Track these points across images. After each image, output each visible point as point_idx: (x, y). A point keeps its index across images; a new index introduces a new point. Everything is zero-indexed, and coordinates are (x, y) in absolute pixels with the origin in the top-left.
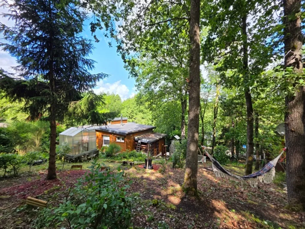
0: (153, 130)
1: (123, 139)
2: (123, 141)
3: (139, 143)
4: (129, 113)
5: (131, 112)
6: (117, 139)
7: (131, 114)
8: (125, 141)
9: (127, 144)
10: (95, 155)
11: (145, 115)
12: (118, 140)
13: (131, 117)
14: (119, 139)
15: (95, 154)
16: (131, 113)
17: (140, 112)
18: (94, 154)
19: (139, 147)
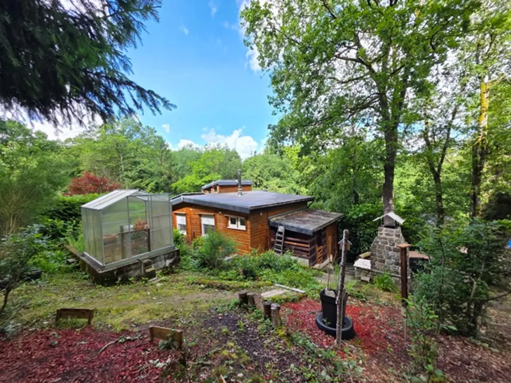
0: (309, 203)
1: (242, 224)
2: (243, 228)
3: (281, 233)
4: (255, 176)
5: (258, 173)
6: (230, 222)
7: (259, 178)
8: (247, 228)
9: (253, 235)
10: (168, 262)
11: (284, 181)
12: (231, 226)
13: (258, 183)
14: (233, 222)
15: (168, 258)
16: (259, 176)
17: (274, 176)
18: (165, 259)
19: (280, 243)
